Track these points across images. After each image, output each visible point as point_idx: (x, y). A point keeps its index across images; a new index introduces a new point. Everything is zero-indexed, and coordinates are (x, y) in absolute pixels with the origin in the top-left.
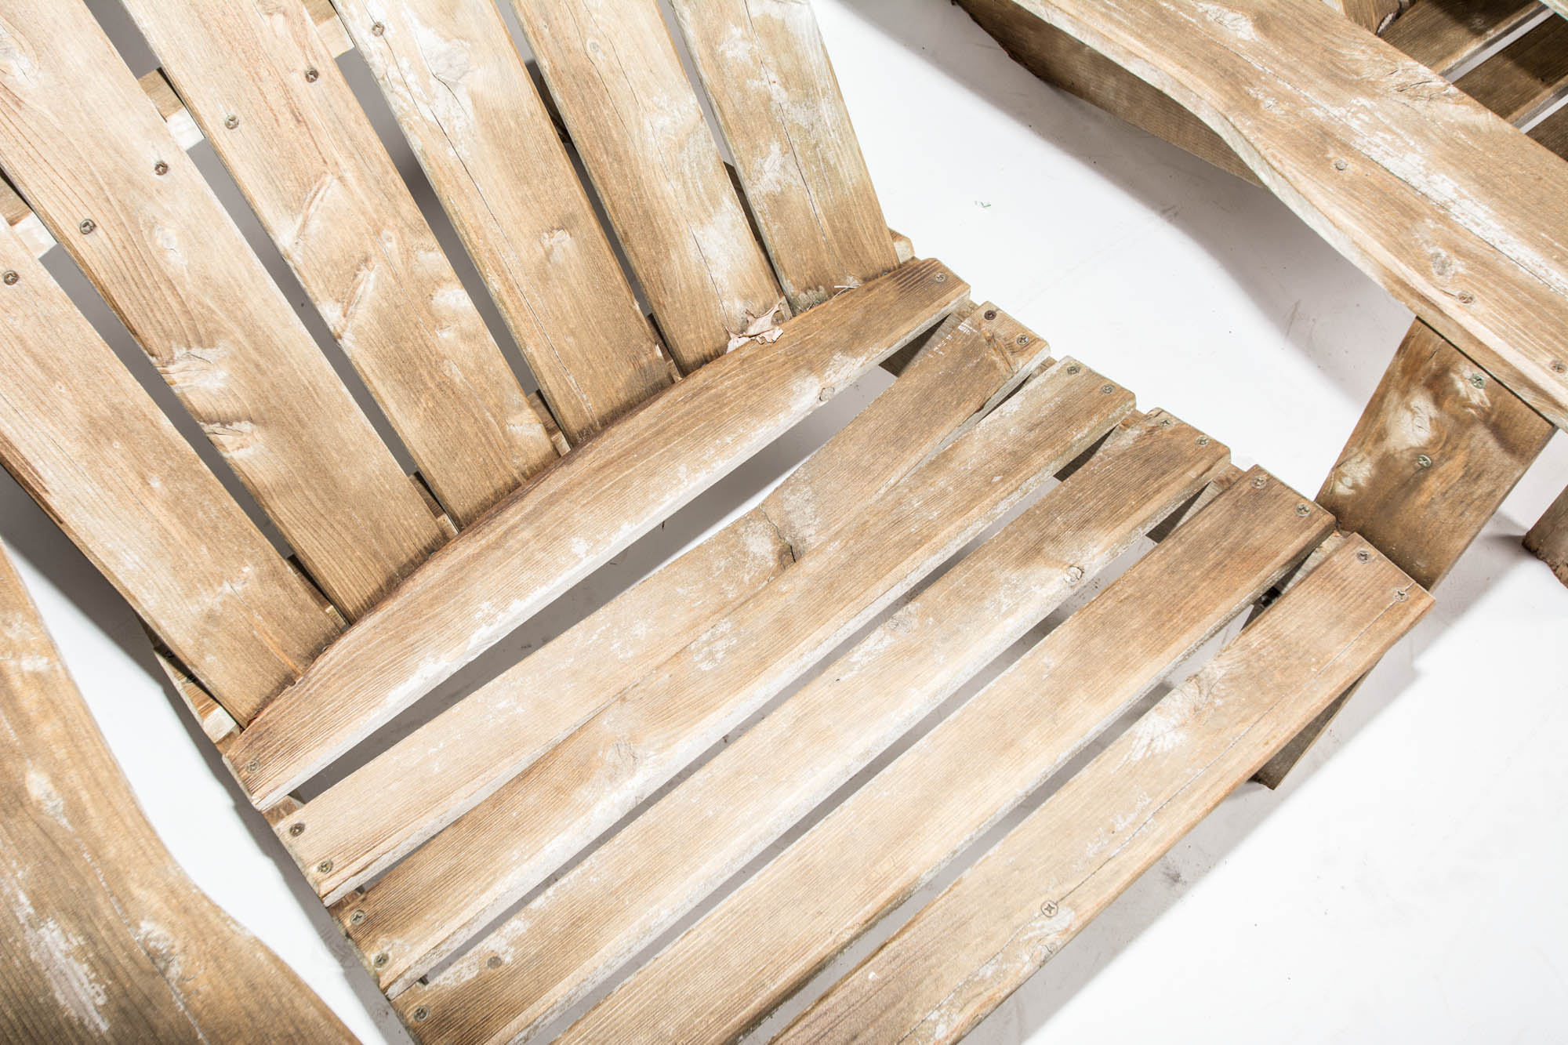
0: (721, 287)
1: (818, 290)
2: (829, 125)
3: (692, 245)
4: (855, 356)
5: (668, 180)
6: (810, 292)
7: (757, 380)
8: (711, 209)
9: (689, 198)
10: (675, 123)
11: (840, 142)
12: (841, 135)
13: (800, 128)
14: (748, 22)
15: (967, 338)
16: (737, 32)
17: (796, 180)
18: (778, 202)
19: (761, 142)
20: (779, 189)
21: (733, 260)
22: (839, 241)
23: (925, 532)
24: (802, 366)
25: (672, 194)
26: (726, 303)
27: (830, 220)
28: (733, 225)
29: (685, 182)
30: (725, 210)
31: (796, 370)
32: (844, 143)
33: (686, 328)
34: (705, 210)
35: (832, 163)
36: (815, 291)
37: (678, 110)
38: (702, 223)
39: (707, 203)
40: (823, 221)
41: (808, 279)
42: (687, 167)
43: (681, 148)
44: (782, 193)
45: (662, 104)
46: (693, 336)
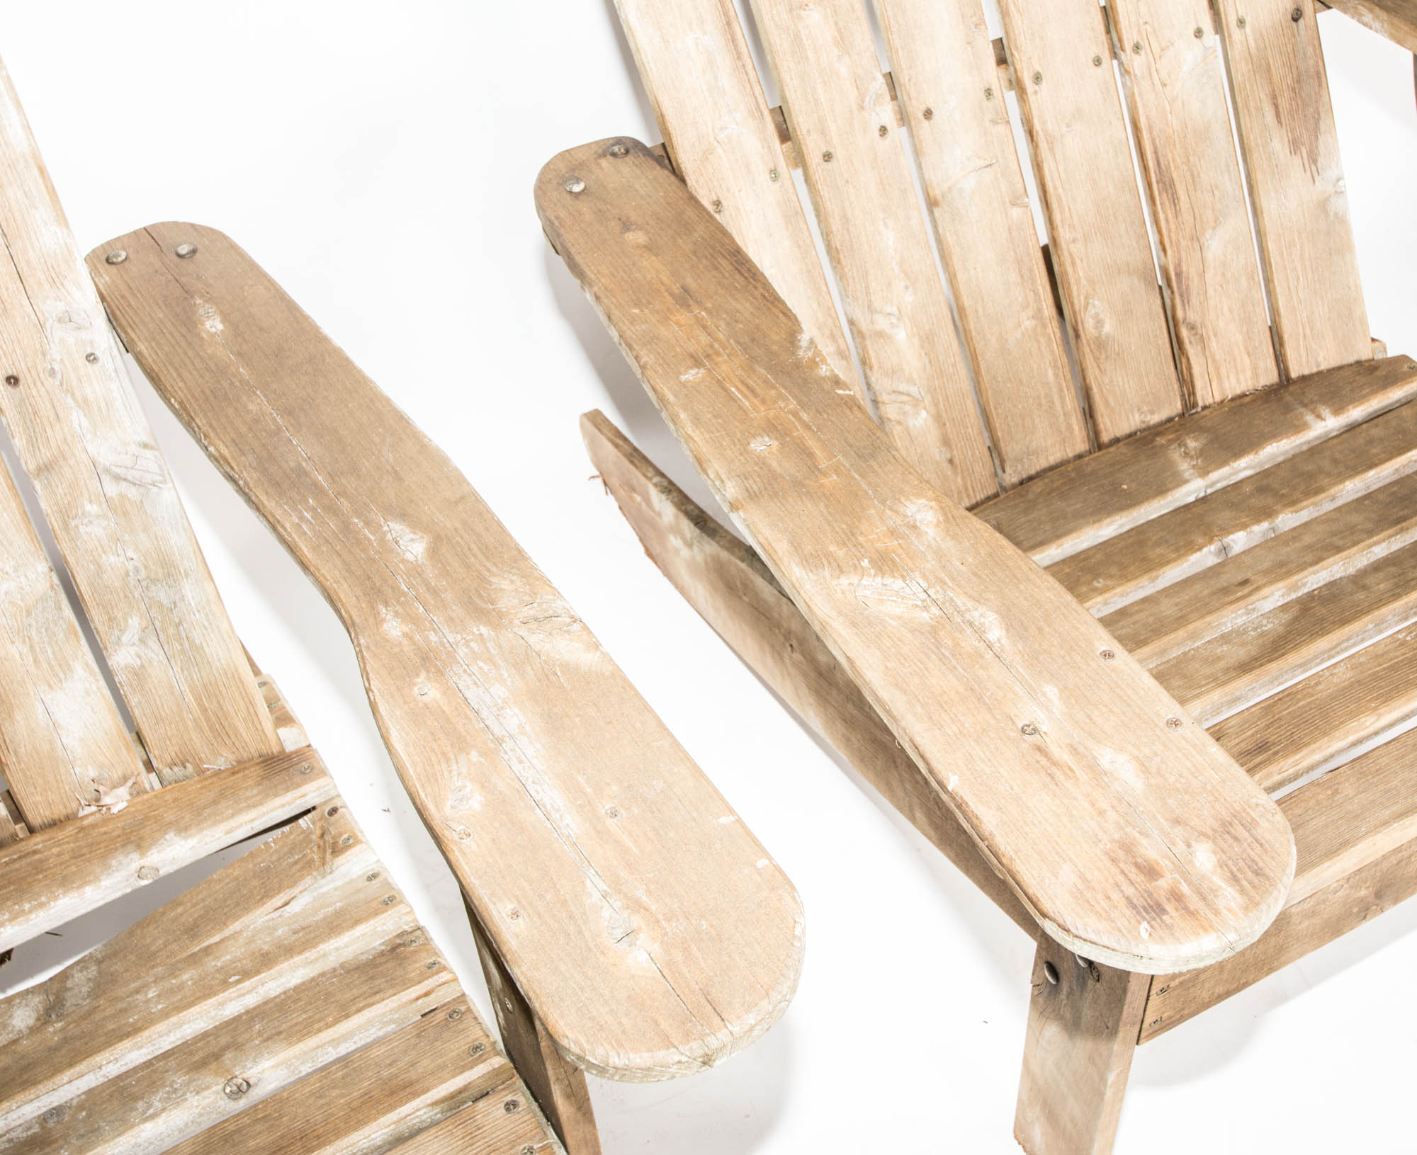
0: (72, 752)
1: (185, 767)
2: (193, 605)
3: (40, 709)
4: (186, 838)
5: (13, 643)
6: (176, 769)
7: (84, 851)
8: (61, 675)
9: (36, 661)
10: (22, 588)
11: (206, 624)
12: (206, 615)
13: (161, 606)
14: (104, 501)
15: (303, 832)
16: (92, 508)
17: (157, 655)
18: (139, 674)
19: (120, 616)
20: (139, 663)
21: (86, 726)
22: (208, 720)
23: (140, 1024)
24: (132, 842)
25: (17, 656)
26: (78, 770)
27: (198, 699)
28: (88, 694)
29: (32, 646)
30: (76, 677)
31: (123, 846)
32: (210, 624)
33: (32, 789)
34: (56, 675)
35: (197, 642)
36: (182, 768)
37: (26, 576)
38: (50, 686)
39: (57, 668)
40: (190, 698)
41: (173, 754)
42: (34, 632)
43: (29, 613)
44: (143, 666)
45: (7, 569)
46: (38, 798)
